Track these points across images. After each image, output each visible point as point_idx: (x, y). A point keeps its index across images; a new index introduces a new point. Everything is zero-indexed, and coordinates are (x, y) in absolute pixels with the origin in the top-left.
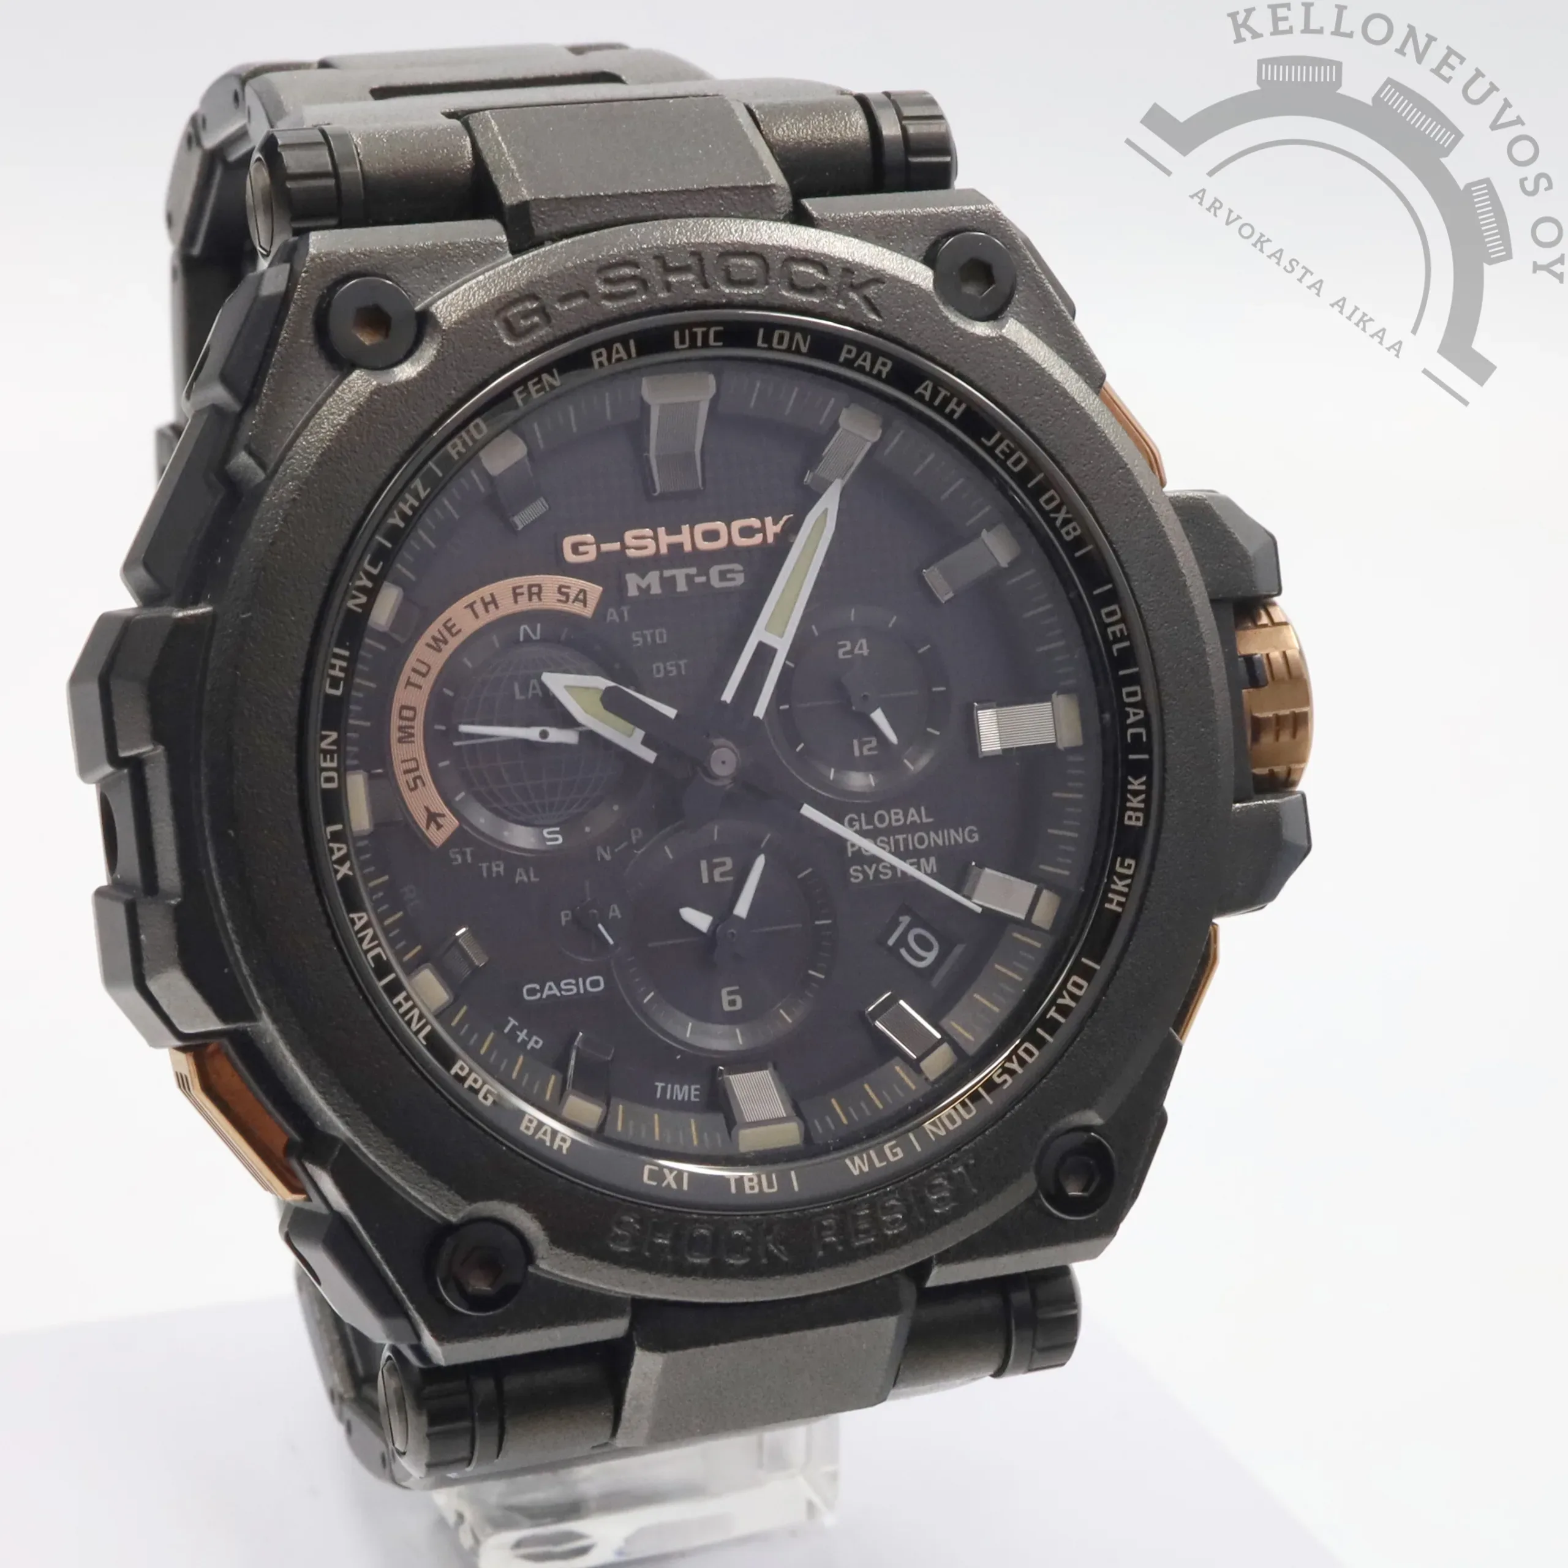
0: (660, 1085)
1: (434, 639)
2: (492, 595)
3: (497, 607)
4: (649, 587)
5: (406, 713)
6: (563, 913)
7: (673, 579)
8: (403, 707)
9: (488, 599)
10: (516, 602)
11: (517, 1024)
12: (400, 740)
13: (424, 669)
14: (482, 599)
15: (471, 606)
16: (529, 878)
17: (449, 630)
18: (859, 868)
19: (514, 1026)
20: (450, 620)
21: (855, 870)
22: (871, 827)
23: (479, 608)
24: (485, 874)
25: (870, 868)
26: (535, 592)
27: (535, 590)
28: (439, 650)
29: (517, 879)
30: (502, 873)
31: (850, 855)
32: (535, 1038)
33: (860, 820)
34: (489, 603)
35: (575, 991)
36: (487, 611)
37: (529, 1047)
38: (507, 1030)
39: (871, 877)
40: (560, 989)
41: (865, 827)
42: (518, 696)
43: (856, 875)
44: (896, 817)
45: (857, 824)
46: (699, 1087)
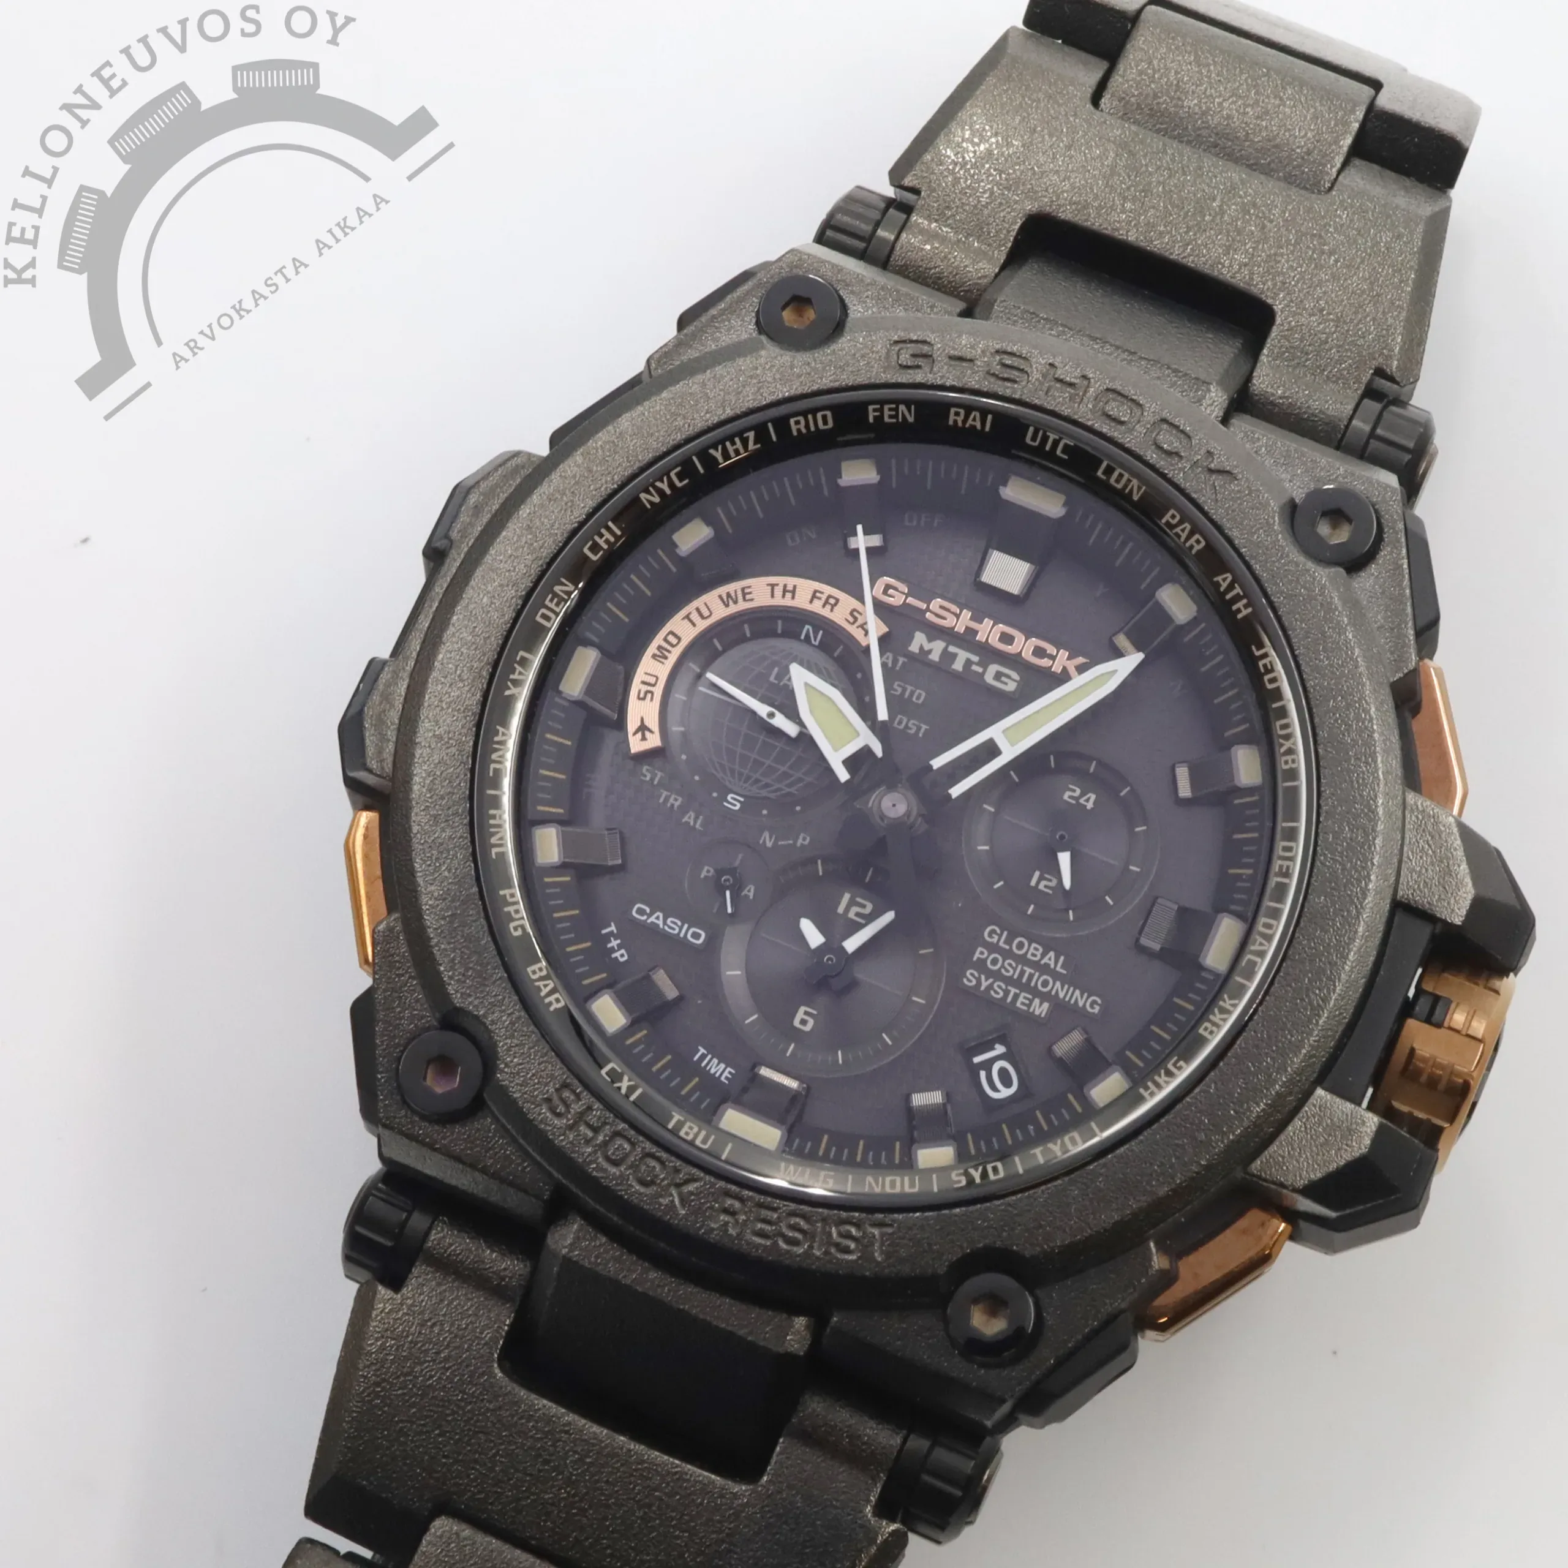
0: (702, 1051)
1: (729, 595)
2: (795, 587)
3: (793, 598)
4: (930, 652)
5: (671, 638)
6: (706, 868)
7: (954, 656)
8: (671, 633)
9: (790, 588)
10: (811, 602)
11: (615, 931)
12: (654, 656)
13: (706, 613)
14: (785, 586)
15: (773, 586)
16: (695, 822)
17: (744, 595)
18: (976, 974)
19: (612, 932)
20: (749, 587)
21: (972, 974)
22: (1007, 947)
23: (778, 591)
24: (662, 800)
25: (986, 980)
26: (832, 603)
27: (832, 601)
28: (727, 605)
29: (685, 819)
30: (676, 807)
31: (975, 959)
32: (623, 951)
33: (1000, 936)
34: (789, 591)
35: (676, 932)
36: (784, 596)
37: (614, 956)
38: (604, 932)
39: (983, 988)
40: (665, 923)
41: (1001, 944)
42: (772, 679)
43: (970, 978)
44: (1034, 951)
45: (996, 938)
46: (733, 1071)
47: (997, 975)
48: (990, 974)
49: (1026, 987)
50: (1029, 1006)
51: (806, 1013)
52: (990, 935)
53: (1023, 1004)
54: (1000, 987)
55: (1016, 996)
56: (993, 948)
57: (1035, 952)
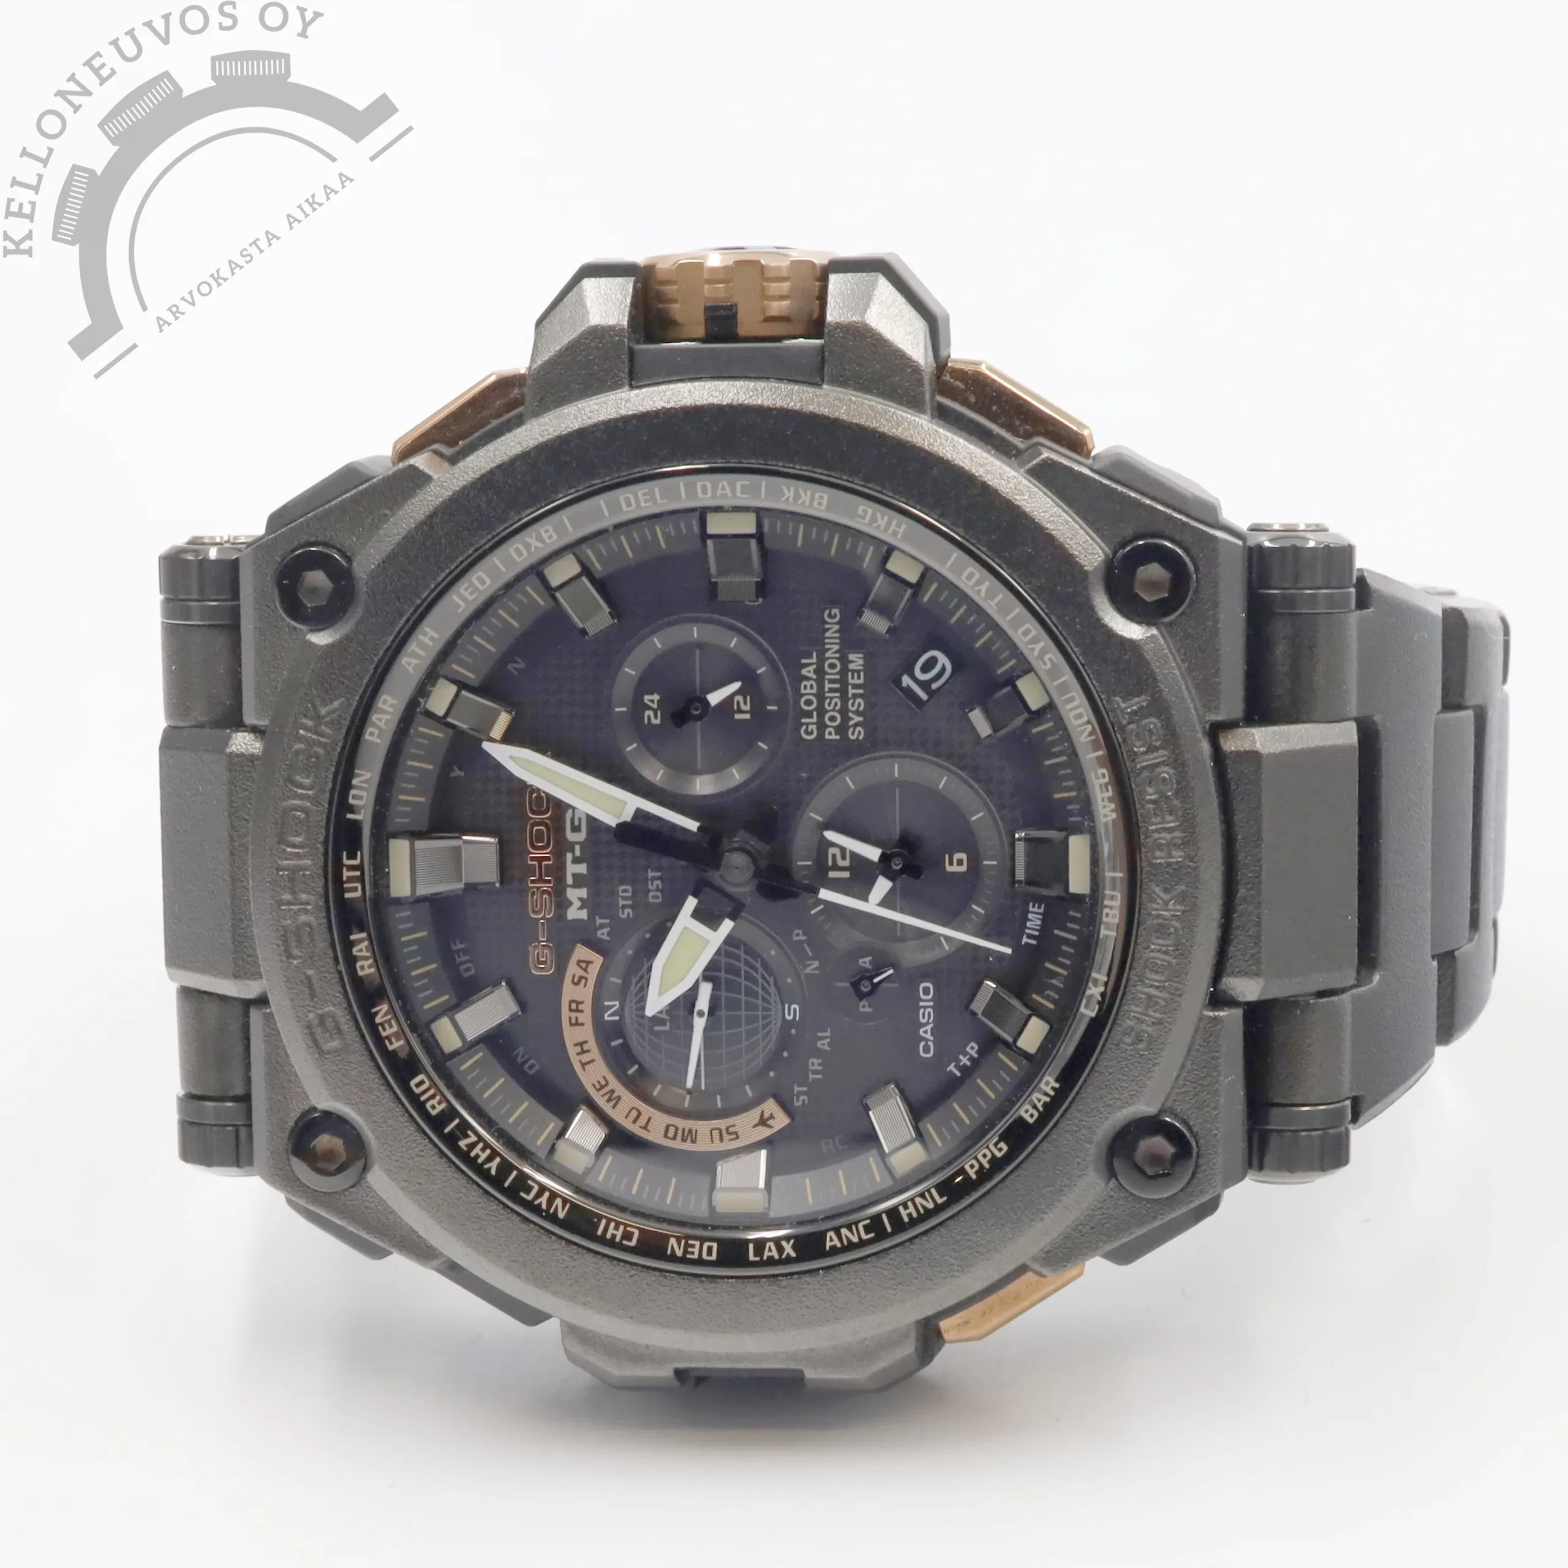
0: (1025, 940)
1: (609, 1101)
2: (576, 1045)
3: (586, 1042)
5: (671, 1134)
6: (861, 1010)
8: (665, 1135)
9: (578, 1049)
10: (582, 1024)
11: (953, 1064)
12: (694, 1142)
13: (634, 1113)
14: (578, 1054)
15: (583, 1065)
16: (826, 1037)
17: (602, 1087)
18: (851, 730)
19: (955, 1066)
20: (594, 1085)
21: (853, 733)
22: (815, 713)
23: (585, 1058)
24: (820, 1076)
25: (852, 719)
26: (576, 1006)
27: (574, 1006)
28: (619, 1098)
29: (827, 1048)
30: (820, 1061)
31: (838, 737)
32: (968, 1049)
33: (807, 724)
35: (931, 1010)
36: (589, 1051)
37: (976, 1056)
38: (958, 1074)
39: (861, 719)
40: (927, 1024)
41: (815, 720)
42: (667, 1028)
43: (857, 734)
44: (808, 689)
45: (811, 727)
46: (1031, 905)
47: (844, 712)
48: (845, 718)
49: (843, 681)
50: (858, 672)
51: (951, 863)
52: (811, 733)
53: (859, 678)
54: (853, 705)
55: (855, 686)
56: (821, 726)
57: (808, 687)
